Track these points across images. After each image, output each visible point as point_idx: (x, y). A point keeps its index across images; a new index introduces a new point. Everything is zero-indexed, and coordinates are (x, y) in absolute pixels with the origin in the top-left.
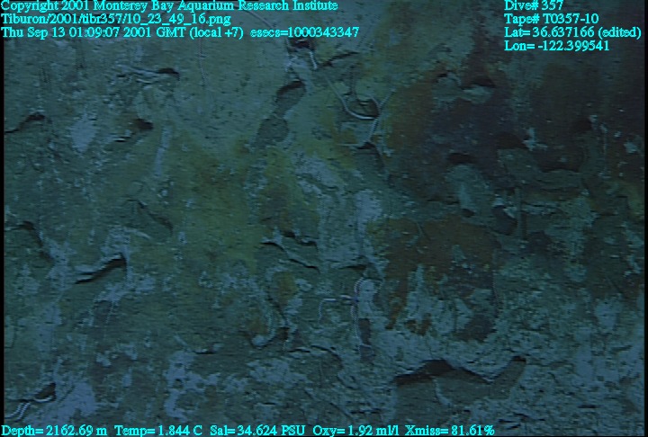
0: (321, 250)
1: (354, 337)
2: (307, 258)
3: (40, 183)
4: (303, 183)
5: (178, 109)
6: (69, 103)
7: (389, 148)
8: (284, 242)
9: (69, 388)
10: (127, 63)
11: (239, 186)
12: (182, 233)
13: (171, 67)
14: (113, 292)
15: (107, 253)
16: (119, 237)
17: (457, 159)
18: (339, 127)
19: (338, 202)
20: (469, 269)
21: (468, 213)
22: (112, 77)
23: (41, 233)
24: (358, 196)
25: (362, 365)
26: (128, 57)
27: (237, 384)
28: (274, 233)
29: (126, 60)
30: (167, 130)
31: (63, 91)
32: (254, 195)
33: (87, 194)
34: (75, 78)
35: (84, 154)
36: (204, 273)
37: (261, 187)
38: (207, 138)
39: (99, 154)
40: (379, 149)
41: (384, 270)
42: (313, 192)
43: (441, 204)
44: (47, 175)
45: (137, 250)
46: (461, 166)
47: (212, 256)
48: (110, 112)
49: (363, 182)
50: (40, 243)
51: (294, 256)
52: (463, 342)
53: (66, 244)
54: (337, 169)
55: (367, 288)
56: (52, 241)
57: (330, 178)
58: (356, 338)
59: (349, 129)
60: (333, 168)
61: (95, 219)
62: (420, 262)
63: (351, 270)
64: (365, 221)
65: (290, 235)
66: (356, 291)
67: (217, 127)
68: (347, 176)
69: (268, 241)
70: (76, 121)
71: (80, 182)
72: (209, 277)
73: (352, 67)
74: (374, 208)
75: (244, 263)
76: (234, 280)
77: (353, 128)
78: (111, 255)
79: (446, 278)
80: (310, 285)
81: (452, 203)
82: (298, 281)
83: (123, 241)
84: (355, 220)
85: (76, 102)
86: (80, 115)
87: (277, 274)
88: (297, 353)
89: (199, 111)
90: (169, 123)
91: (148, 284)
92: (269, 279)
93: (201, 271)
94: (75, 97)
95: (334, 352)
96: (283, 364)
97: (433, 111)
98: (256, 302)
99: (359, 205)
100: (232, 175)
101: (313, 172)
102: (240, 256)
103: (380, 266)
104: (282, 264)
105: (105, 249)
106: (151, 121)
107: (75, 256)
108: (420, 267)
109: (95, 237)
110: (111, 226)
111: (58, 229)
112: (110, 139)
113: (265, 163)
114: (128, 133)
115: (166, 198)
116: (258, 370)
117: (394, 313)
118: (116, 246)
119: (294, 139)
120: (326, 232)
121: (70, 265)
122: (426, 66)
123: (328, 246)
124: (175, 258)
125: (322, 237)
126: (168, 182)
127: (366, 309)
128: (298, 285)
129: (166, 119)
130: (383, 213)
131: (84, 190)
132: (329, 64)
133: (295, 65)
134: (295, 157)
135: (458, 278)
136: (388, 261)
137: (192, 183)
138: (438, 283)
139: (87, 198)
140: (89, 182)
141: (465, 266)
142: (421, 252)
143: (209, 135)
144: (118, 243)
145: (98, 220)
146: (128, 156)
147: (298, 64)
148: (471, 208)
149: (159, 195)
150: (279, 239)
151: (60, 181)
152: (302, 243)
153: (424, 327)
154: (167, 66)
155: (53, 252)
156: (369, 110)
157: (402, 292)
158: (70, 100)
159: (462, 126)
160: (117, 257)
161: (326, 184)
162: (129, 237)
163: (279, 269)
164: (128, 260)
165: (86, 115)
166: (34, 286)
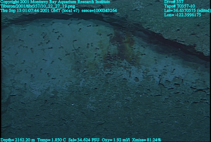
14: (85, 72)
17: (108, 60)
27: (94, 77)
52: (110, 72)
55: (102, 69)
58: (102, 73)
86: (81, 61)
91: (87, 71)
98: (95, 72)
122: (105, 54)
127: (103, 71)
131: (82, 66)
132: (98, 55)
133: (96, 55)
136: (104, 67)
142: (106, 66)
153: (107, 71)
156: (101, 58)
157: (105, 69)
166: (79, 73)
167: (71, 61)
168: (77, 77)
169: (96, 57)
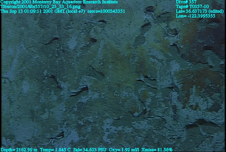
0: (158, 82)
1: (170, 112)
2: (153, 85)
3: (57, 62)
4: (151, 58)
5: (106, 34)
6: (67, 33)
7: (182, 45)
8: (144, 80)
9: (69, 133)
10: (88, 19)
11: (128, 60)
12: (108, 77)
13: (103, 19)
14: (84, 99)
15: (81, 85)
16: (85, 80)
17: (207, 48)
18: (164, 38)
19: (163, 65)
20: (212, 87)
21: (211, 67)
22: (82, 24)
23: (58, 79)
24: (171, 63)
25: (174, 122)
26: (88, 17)
27: (128, 130)
28: (141, 76)
29: (87, 17)
30: (102, 42)
31: (65, 29)
32: (133, 63)
33: (74, 65)
34: (69, 24)
35: (73, 51)
36: (116, 91)
37: (136, 61)
38: (116, 44)
39: (78, 51)
40: (178, 46)
41: (181, 88)
42: (155, 62)
43: (201, 64)
44: (60, 59)
45: (92, 84)
46: (208, 51)
47: (119, 85)
48: (82, 36)
49: (172, 57)
50: (57, 83)
51: (148, 84)
52: (210, 112)
53: (67, 83)
54: (163, 53)
55: (175, 95)
56: (62, 82)
57: (161, 57)
58: (171, 113)
59: (167, 39)
60: (162, 53)
61: (77, 73)
62: (194, 85)
63: (168, 89)
64: (174, 71)
65: (146, 77)
66: (170, 96)
67: (120, 40)
68: (167, 56)
69: (138, 79)
70: (70, 39)
71: (72, 61)
72: (118, 92)
73: (168, 17)
74: (177, 66)
75: (130, 87)
76: (127, 93)
77: (168, 39)
78: (82, 86)
79: (203, 90)
80: (154, 95)
81: (205, 64)
82: (150, 93)
83: (87, 81)
84: (170, 71)
85: (70, 33)
86: (71, 38)
87: (142, 91)
88: (149, 118)
89: (114, 35)
90: (103, 39)
91: (96, 96)
92: (139, 93)
93: (115, 90)
94: (69, 31)
95: (163, 117)
96: (145, 122)
97: (198, 31)
98: (134, 101)
99: (171, 65)
100: (125, 57)
101: (154, 55)
102: (129, 85)
103: (180, 86)
104: (144, 87)
105: (81, 84)
106: (96, 39)
107: (70, 87)
108: (194, 86)
109: (77, 80)
110: (82, 76)
111: (64, 77)
112: (82, 46)
113: (137, 52)
114: (88, 43)
115: (102, 65)
116: (136, 125)
117: (185, 103)
118: (85, 83)
119: (148, 43)
120: (159, 76)
121: (68, 90)
123: (160, 81)
124: (106, 86)
125: (158, 77)
126: (103, 60)
127: (175, 102)
128: (150, 94)
129: (102, 38)
130: (180, 68)
131: (73, 63)
132: (159, 17)
133: (147, 17)
134: (148, 50)
135: (208, 90)
136: (182, 85)
137: (111, 60)
138: (201, 92)
139: (74, 66)
140: (75, 61)
141: (210, 85)
142: (194, 81)
143: (117, 43)
144: (85, 82)
145: (78, 74)
146: (88, 51)
147: (149, 17)
148: (212, 65)
149: (100, 65)
150: (142, 79)
151: (64, 60)
152: (151, 80)
153: (196, 107)
154: (102, 19)
155: (62, 86)
156: (174, 32)
157: (188, 95)
158: (68, 32)
159: (208, 36)
160: (85, 87)
161: (159, 59)
162: (89, 79)
163: (143, 89)
164: (89, 87)
165: (73, 37)
166: (55, 98)
167: (22, 34)
168: (45, 116)
169: (147, 25)
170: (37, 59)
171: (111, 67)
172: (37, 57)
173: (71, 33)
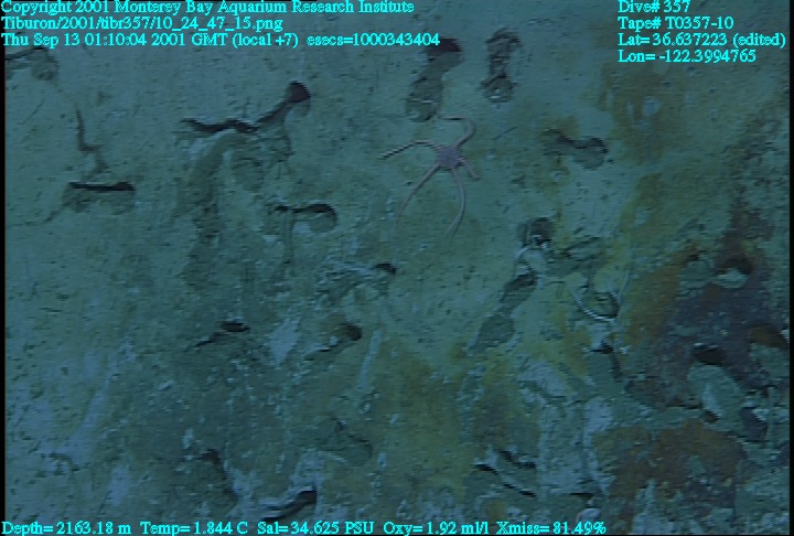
0: (541, 472)
2: (523, 482)
3: (230, 402)
5: (390, 308)
6: (270, 307)
7: (626, 344)
8: (498, 463)
10: (340, 259)
11: (452, 397)
13: (388, 261)
15: (296, 482)
16: (311, 463)
20: (709, 485)
21: (711, 417)
22: (322, 275)
23: (226, 463)
24: (588, 405)
26: (341, 251)
28: (487, 453)
29: (339, 255)
31: (266, 293)
32: (468, 408)
33: (281, 413)
34: (281, 279)
35: (281, 365)
36: (404, 502)
38: (420, 341)
39: (298, 364)
41: (609, 488)
42: (536, 402)
44: (238, 392)
45: (329, 476)
47: (414, 481)
48: (315, 315)
49: (594, 389)
51: (509, 480)
54: (565, 375)
56: (237, 471)
57: (557, 386)
59: (583, 326)
60: (561, 374)
61: (286, 442)
62: (650, 477)
63: (574, 498)
64: (593, 431)
65: (507, 456)
67: (433, 327)
69: (480, 463)
70: (276, 327)
71: (274, 399)
72: (409, 507)
74: (603, 417)
75: (450, 490)
76: (437, 511)
77: (588, 327)
78: (301, 486)
79: (679, 495)
80: (525, 516)
81: (694, 408)
82: (511, 510)
83: (315, 468)
85: (278, 305)
87: (487, 501)
89: (414, 310)
90: (379, 325)
92: (478, 508)
93: (400, 500)
94: (277, 300)
99: (587, 415)
100: (445, 385)
101: (538, 379)
102: (446, 481)
103: (604, 482)
104: (493, 489)
105: (294, 477)
106: (360, 325)
107: (260, 488)
108: (651, 483)
109: (284, 463)
110: (303, 449)
111: (244, 456)
112: (313, 348)
113: (484, 370)
114: (334, 340)
115: (368, 413)
118: (308, 474)
120: (547, 451)
121: (253, 498)
122: (674, 246)
123: (549, 467)
125: (541, 455)
126: (372, 394)
128: (511, 515)
129: (377, 321)
132: (565, 253)
134: (518, 362)
135: (695, 496)
138: (670, 500)
139: (280, 417)
140: (284, 399)
141: (704, 481)
143: (423, 338)
144: (309, 470)
145: (291, 443)
148: (715, 412)
149: (360, 412)
150: (492, 460)
151: (252, 398)
152: (518, 464)
154: (383, 261)
155: (236, 485)
156: (608, 308)
157: (629, 515)
158: (273, 303)
160: (308, 488)
161: (551, 392)
162: (322, 461)
163: (491, 495)
164: (319, 489)
165: (288, 320)
167: (132, 309)
170: (168, 393)
171: (398, 421)
172: (165, 385)
173: (282, 307)
